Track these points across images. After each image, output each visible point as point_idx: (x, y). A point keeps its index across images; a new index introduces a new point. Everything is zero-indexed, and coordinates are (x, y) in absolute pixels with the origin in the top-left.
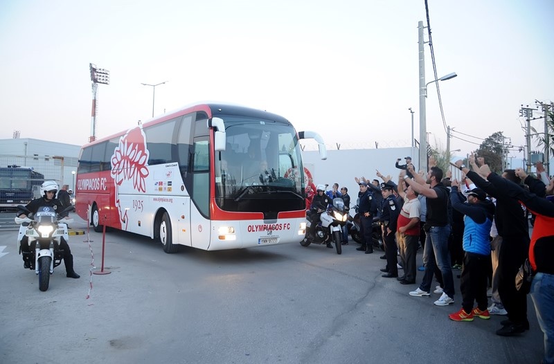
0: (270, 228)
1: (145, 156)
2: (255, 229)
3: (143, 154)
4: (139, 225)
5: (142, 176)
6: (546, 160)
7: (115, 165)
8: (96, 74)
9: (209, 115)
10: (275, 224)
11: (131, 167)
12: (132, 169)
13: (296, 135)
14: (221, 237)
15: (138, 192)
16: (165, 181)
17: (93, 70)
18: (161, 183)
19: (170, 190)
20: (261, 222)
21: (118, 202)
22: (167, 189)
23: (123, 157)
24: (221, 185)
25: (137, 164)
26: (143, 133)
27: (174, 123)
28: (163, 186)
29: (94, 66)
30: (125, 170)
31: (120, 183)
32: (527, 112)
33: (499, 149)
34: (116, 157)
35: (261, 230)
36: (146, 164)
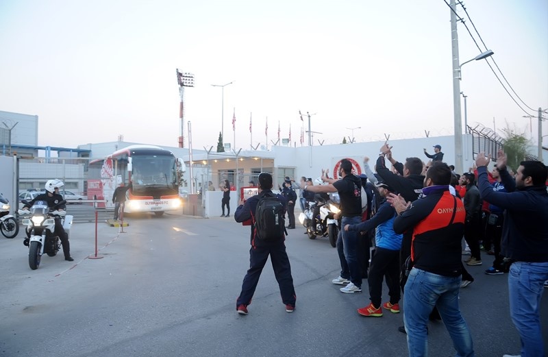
8: (182, 78)
17: (180, 75)
29: (180, 71)
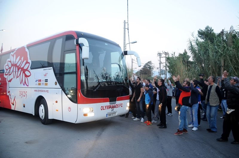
0: (113, 107)
1: (28, 64)
2: (105, 108)
3: (27, 63)
4: (24, 106)
5: (26, 76)
6: (166, 73)
7: (7, 70)
9: (76, 37)
10: (115, 104)
11: (18, 71)
12: (19, 72)
13: (123, 53)
14: (85, 115)
15: (23, 86)
16: (43, 79)
18: (40, 81)
19: (46, 84)
20: (108, 104)
21: (9, 92)
22: (44, 84)
23: (12, 65)
24: (85, 81)
25: (22, 69)
26: (27, 50)
27: (49, 43)
28: (41, 82)
30: (14, 73)
31: (10, 81)
32: (160, 54)
33: (150, 68)
34: (8, 65)
35: (108, 108)
36: (29, 69)
